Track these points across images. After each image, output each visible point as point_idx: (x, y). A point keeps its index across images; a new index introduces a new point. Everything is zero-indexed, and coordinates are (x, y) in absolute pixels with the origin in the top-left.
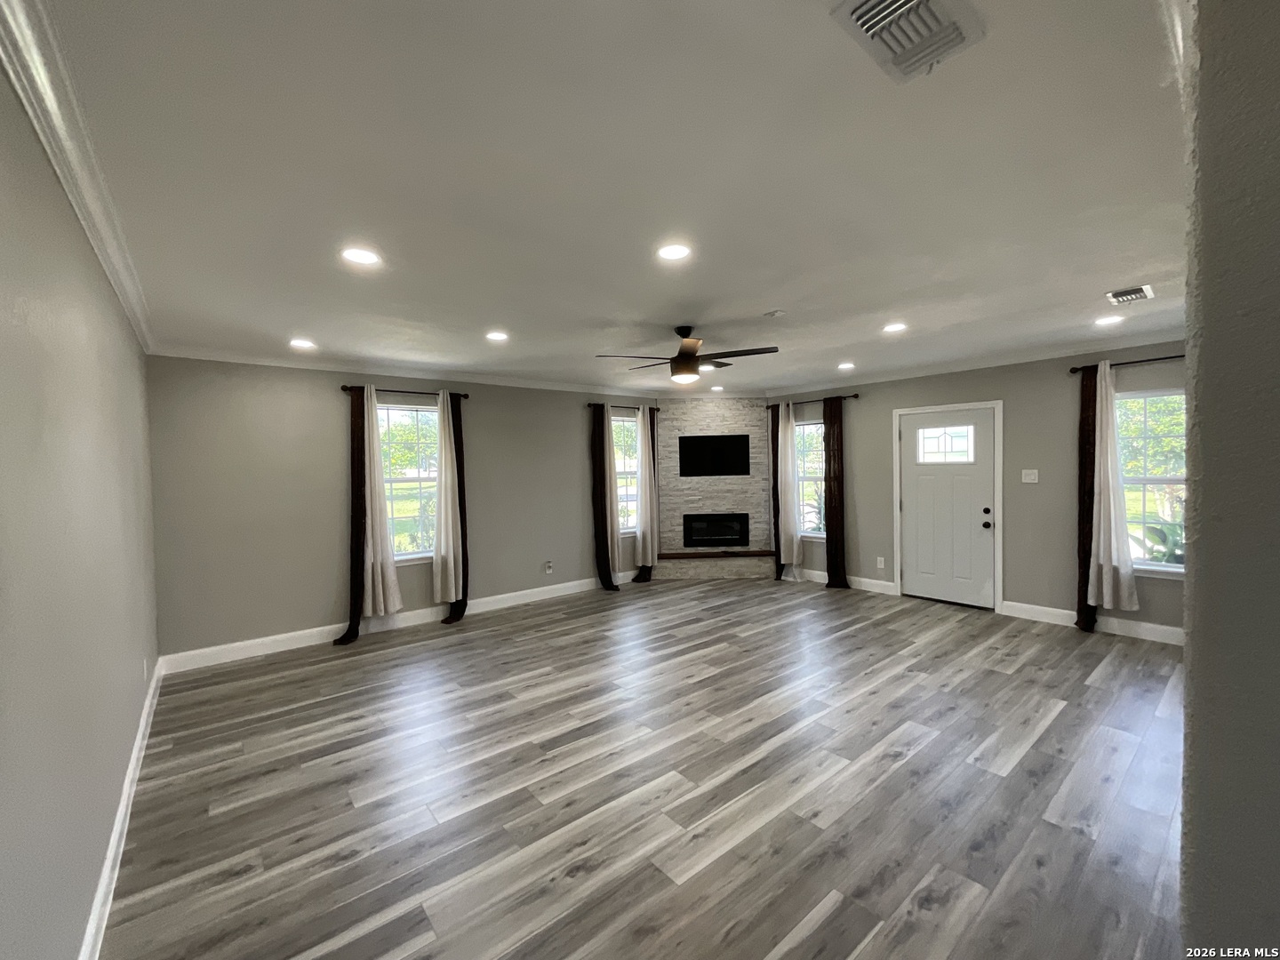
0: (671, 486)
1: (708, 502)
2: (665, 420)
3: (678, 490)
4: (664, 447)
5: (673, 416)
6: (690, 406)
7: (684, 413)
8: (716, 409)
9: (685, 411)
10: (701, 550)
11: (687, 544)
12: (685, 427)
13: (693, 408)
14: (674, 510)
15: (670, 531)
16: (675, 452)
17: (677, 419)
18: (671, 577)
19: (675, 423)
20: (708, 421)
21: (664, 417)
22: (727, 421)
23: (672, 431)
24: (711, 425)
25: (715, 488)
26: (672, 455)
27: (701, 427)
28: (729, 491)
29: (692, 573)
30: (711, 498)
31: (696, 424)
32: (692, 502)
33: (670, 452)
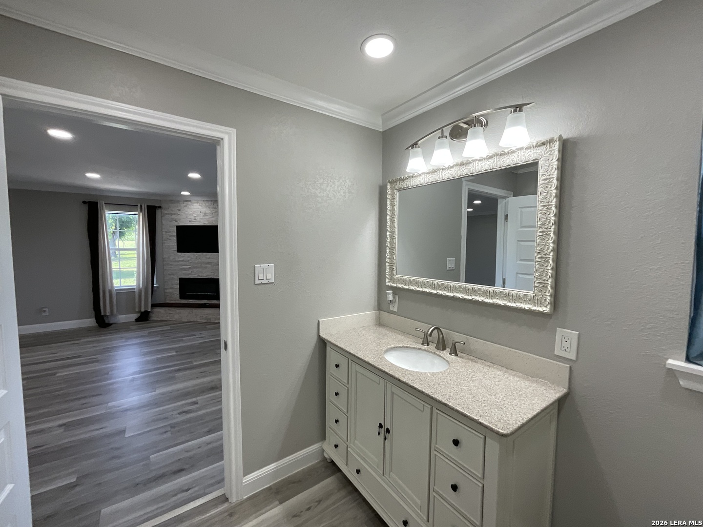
0: (171, 258)
1: (195, 270)
2: (166, 214)
3: (176, 261)
4: (166, 232)
5: (172, 212)
6: (182, 205)
7: (179, 210)
8: (200, 207)
9: (179, 208)
10: (191, 301)
11: (181, 297)
12: (179, 219)
13: (185, 206)
14: (173, 274)
15: (171, 288)
16: (174, 236)
17: (174, 214)
18: (164, 319)
19: (173, 217)
20: (194, 215)
21: (166, 212)
22: (207, 216)
23: (171, 222)
24: (197, 218)
25: (200, 260)
26: (170, 238)
27: (190, 220)
28: (208, 263)
29: (176, 317)
30: (197, 267)
31: (187, 217)
32: (185, 269)
33: (171, 236)
